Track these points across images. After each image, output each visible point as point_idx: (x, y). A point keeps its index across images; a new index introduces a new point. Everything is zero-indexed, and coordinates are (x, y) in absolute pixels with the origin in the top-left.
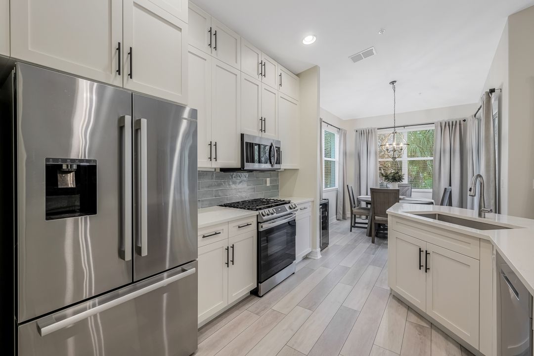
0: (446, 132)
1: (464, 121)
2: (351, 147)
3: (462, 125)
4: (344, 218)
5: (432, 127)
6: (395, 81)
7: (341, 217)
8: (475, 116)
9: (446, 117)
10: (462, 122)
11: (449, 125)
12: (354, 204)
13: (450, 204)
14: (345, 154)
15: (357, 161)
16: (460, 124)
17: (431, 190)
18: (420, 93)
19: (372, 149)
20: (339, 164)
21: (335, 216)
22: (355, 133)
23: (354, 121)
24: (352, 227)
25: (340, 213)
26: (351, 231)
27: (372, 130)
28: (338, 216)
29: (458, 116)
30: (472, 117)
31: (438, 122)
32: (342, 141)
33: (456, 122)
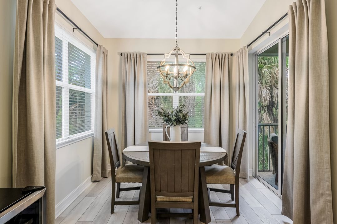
0: (216, 65)
1: (232, 55)
2: (113, 76)
3: (230, 59)
4: (104, 176)
7: (98, 175)
9: (215, 50)
10: (230, 56)
11: (219, 58)
12: (118, 159)
13: (220, 145)
14: (105, 83)
15: (122, 95)
17: (202, 130)
19: (141, 79)
20: (96, 96)
21: (91, 177)
22: (118, 57)
23: (117, 41)
24: (114, 203)
25: (97, 171)
26: (112, 212)
27: (140, 55)
28: (94, 175)
29: (227, 50)
31: (209, 53)
32: (101, 63)
33: (225, 55)
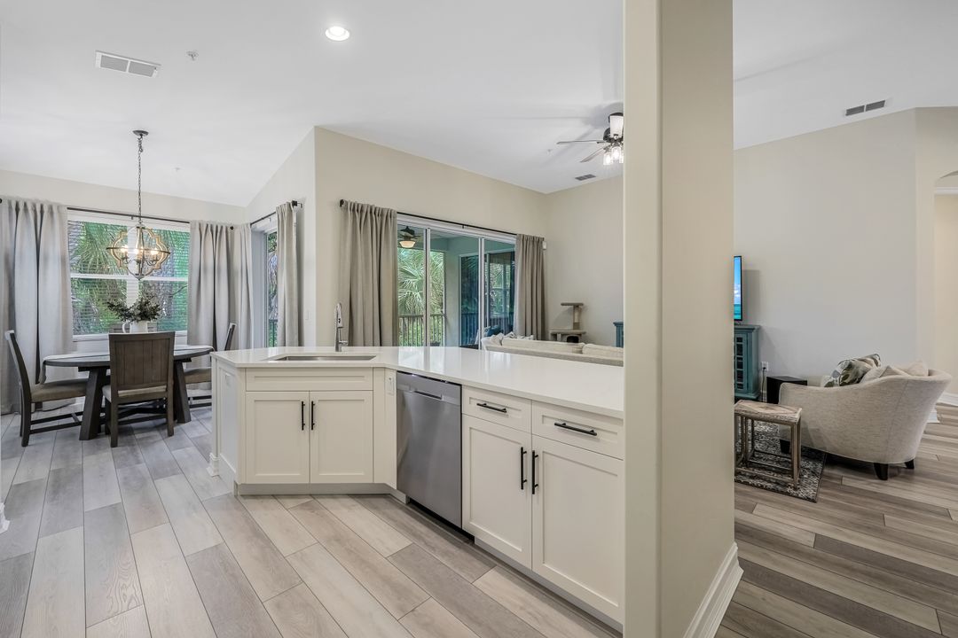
0: (207, 240)
1: (232, 228)
3: (229, 235)
5: (185, 229)
6: (146, 133)
8: (251, 224)
9: (206, 218)
10: (229, 230)
11: (212, 231)
16: (227, 232)
18: (178, 169)
29: (223, 220)
30: (247, 225)
31: (195, 222)
33: (222, 227)
